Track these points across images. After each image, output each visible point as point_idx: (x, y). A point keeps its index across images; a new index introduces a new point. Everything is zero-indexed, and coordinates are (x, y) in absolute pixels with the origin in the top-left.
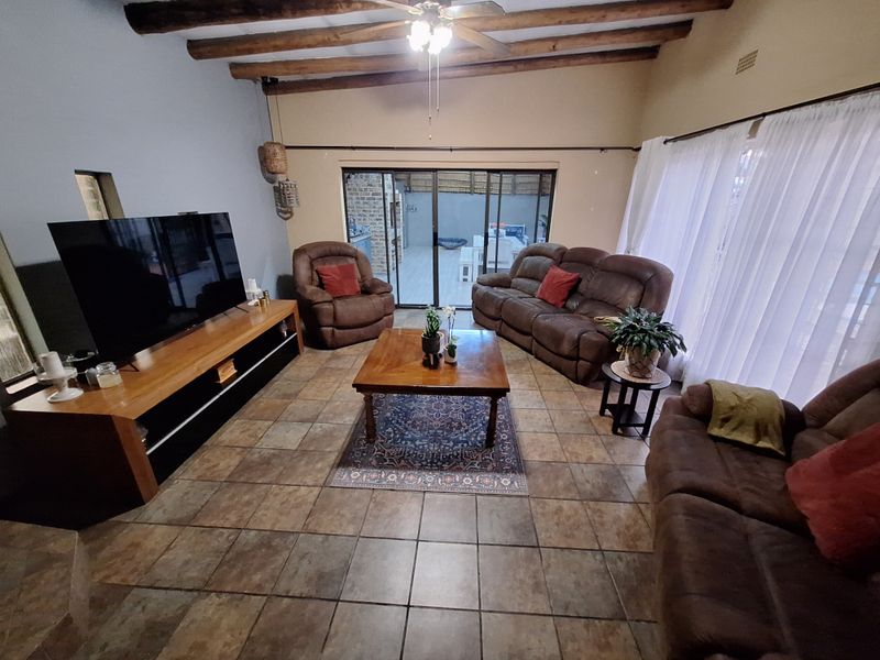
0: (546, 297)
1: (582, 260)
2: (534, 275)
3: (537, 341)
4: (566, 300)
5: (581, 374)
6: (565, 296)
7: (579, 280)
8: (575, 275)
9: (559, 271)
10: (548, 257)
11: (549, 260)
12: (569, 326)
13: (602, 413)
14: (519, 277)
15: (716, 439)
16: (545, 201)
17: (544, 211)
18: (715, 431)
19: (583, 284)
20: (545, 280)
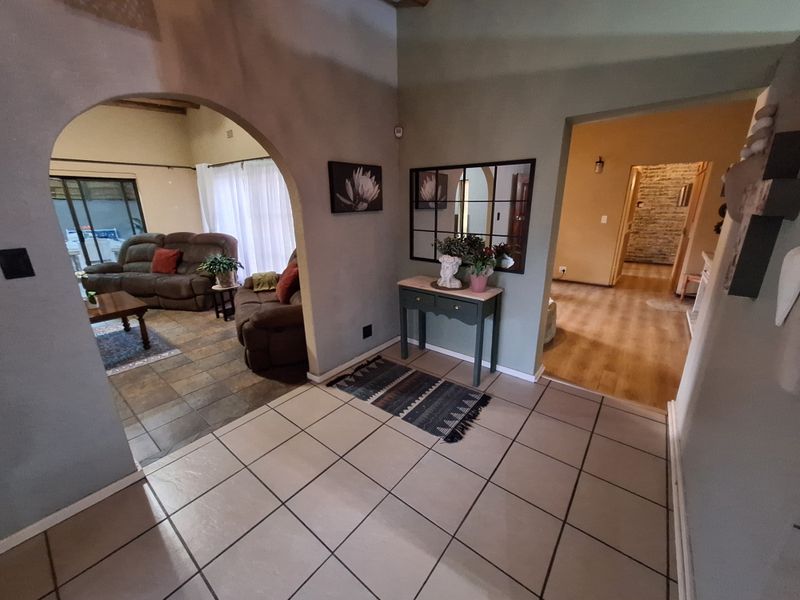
0: (159, 270)
1: (179, 241)
2: (143, 258)
3: (162, 297)
4: (176, 268)
5: (200, 304)
6: (174, 266)
7: (181, 254)
8: (176, 251)
9: (163, 250)
10: (150, 242)
11: (153, 245)
12: (182, 279)
13: (218, 317)
14: (128, 262)
15: (257, 292)
16: (133, 205)
17: (136, 214)
18: (256, 290)
19: (185, 255)
20: (154, 259)
